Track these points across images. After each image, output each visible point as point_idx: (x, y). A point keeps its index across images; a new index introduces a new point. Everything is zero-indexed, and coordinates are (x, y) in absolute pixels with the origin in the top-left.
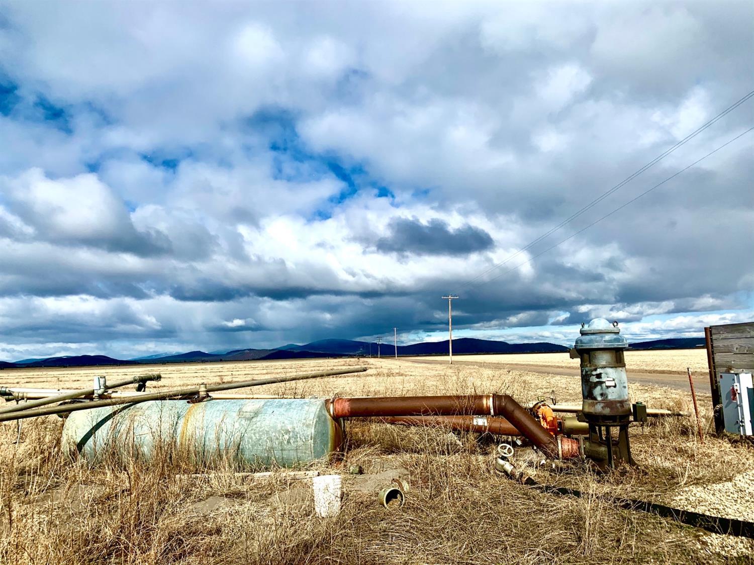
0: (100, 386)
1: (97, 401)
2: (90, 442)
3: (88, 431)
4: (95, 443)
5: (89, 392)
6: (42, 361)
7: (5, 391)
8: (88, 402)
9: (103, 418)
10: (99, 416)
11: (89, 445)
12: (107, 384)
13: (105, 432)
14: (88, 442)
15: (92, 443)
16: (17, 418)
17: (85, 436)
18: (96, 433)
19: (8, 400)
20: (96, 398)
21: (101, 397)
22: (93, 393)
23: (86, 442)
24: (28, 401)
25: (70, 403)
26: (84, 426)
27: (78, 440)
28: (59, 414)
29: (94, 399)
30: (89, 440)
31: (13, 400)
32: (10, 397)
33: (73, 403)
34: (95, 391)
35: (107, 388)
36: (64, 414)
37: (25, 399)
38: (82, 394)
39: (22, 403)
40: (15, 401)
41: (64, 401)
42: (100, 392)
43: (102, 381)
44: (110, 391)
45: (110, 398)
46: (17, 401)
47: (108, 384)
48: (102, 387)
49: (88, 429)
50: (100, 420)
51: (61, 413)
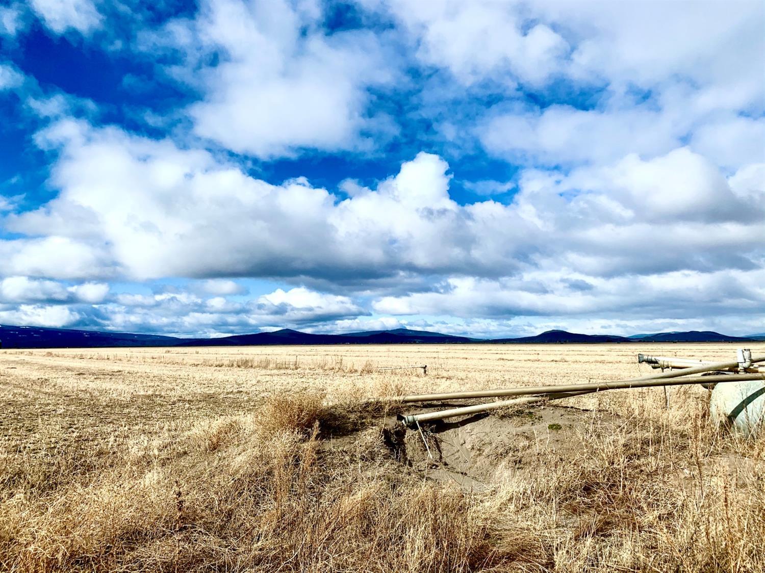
0: (745, 360)
1: (742, 375)
2: (742, 415)
3: (737, 405)
4: (748, 418)
5: (733, 365)
6: (652, 337)
7: (651, 359)
8: (731, 375)
9: (754, 392)
10: (748, 390)
11: (741, 418)
12: (752, 358)
13: (758, 407)
14: (739, 415)
15: (744, 417)
16: (664, 384)
17: (735, 408)
18: (747, 406)
19: (654, 368)
20: (742, 371)
21: (746, 370)
22: (738, 366)
23: (737, 416)
24: (673, 369)
25: (714, 374)
26: (733, 398)
27: (729, 412)
28: (704, 384)
29: (739, 372)
30: (740, 413)
31: (659, 367)
32: (656, 365)
33: (717, 375)
34: (740, 364)
35: (753, 361)
36: (709, 384)
37: (670, 368)
38: (726, 366)
39: (668, 372)
40: (660, 369)
41: (709, 372)
42: (746, 365)
43: (747, 354)
44: (756, 365)
45: (757, 372)
46: (663, 369)
47: (754, 357)
48: (747, 360)
49: (738, 402)
50: (749, 394)
51: (706, 384)
